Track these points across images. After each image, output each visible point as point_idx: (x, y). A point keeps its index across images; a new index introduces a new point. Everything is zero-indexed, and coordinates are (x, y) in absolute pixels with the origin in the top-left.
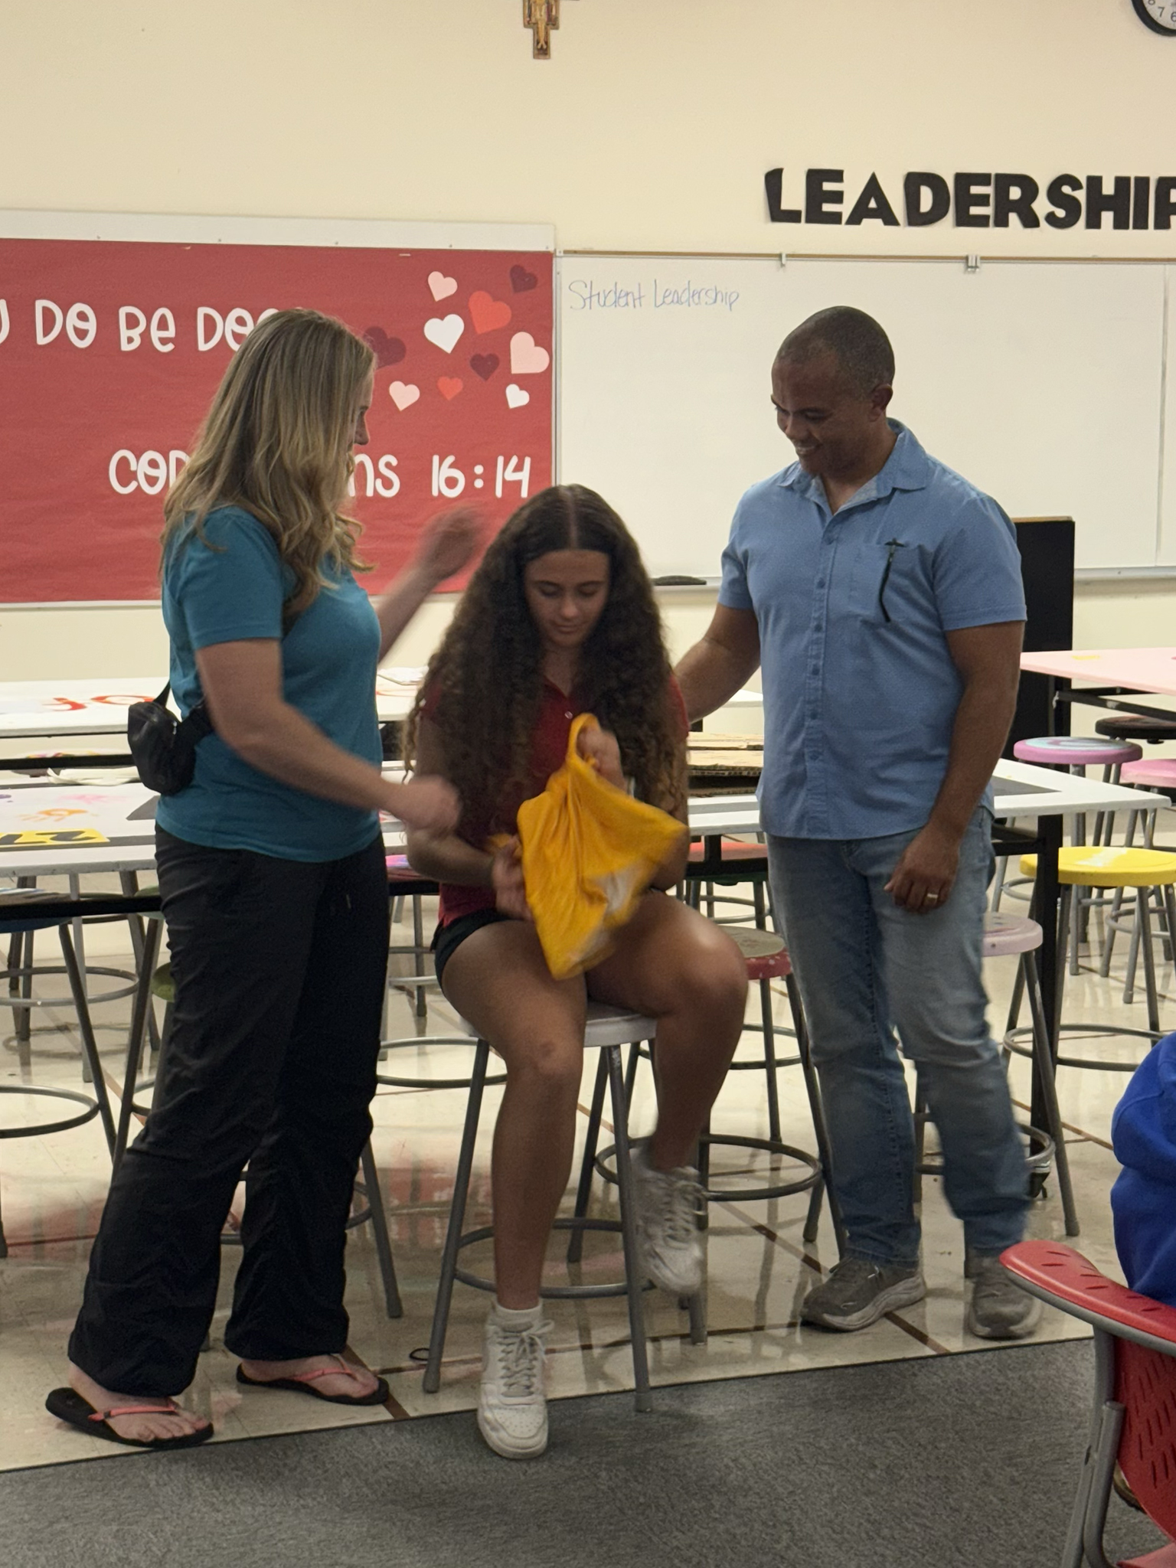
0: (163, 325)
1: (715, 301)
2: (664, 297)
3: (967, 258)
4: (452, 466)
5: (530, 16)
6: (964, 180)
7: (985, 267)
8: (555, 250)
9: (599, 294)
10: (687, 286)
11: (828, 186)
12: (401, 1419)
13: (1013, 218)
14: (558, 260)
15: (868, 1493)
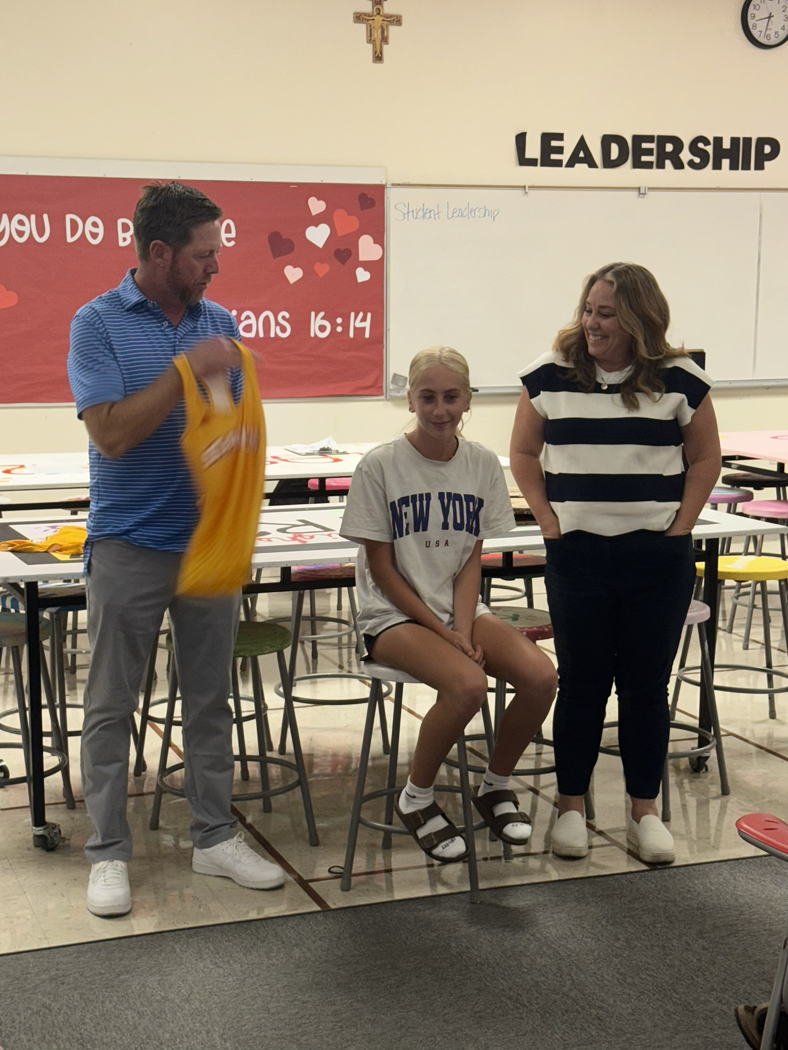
1: (485, 216)
2: (453, 213)
3: (639, 188)
4: (323, 318)
5: (371, 36)
6: (638, 139)
7: (651, 194)
8: (386, 184)
9: (413, 211)
10: (467, 206)
11: (554, 143)
12: (325, 909)
13: (668, 163)
14: (388, 189)
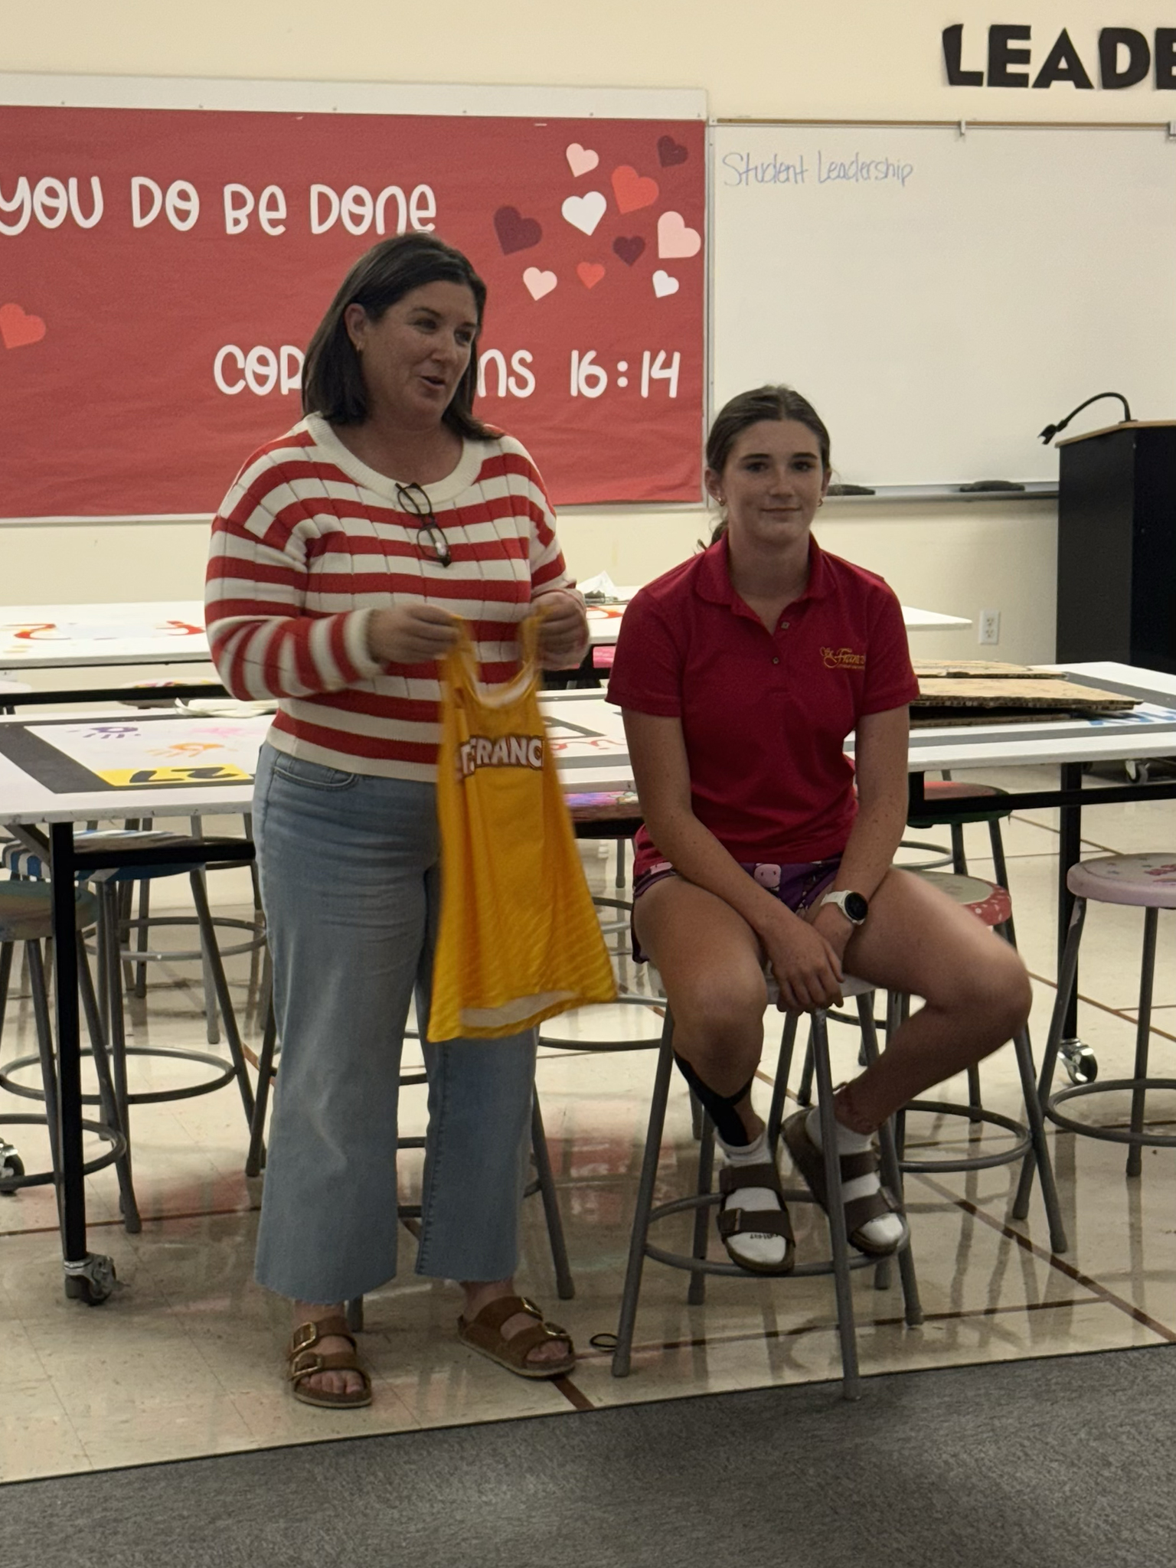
0: (272, 205)
1: (886, 176)
2: (830, 171)
3: (1168, 126)
4: (593, 362)
6: (1166, 36)
8: (708, 119)
9: (756, 168)
10: (853, 159)
11: (1013, 44)
12: (583, 1408)
14: (711, 129)
15: (1104, 1492)
